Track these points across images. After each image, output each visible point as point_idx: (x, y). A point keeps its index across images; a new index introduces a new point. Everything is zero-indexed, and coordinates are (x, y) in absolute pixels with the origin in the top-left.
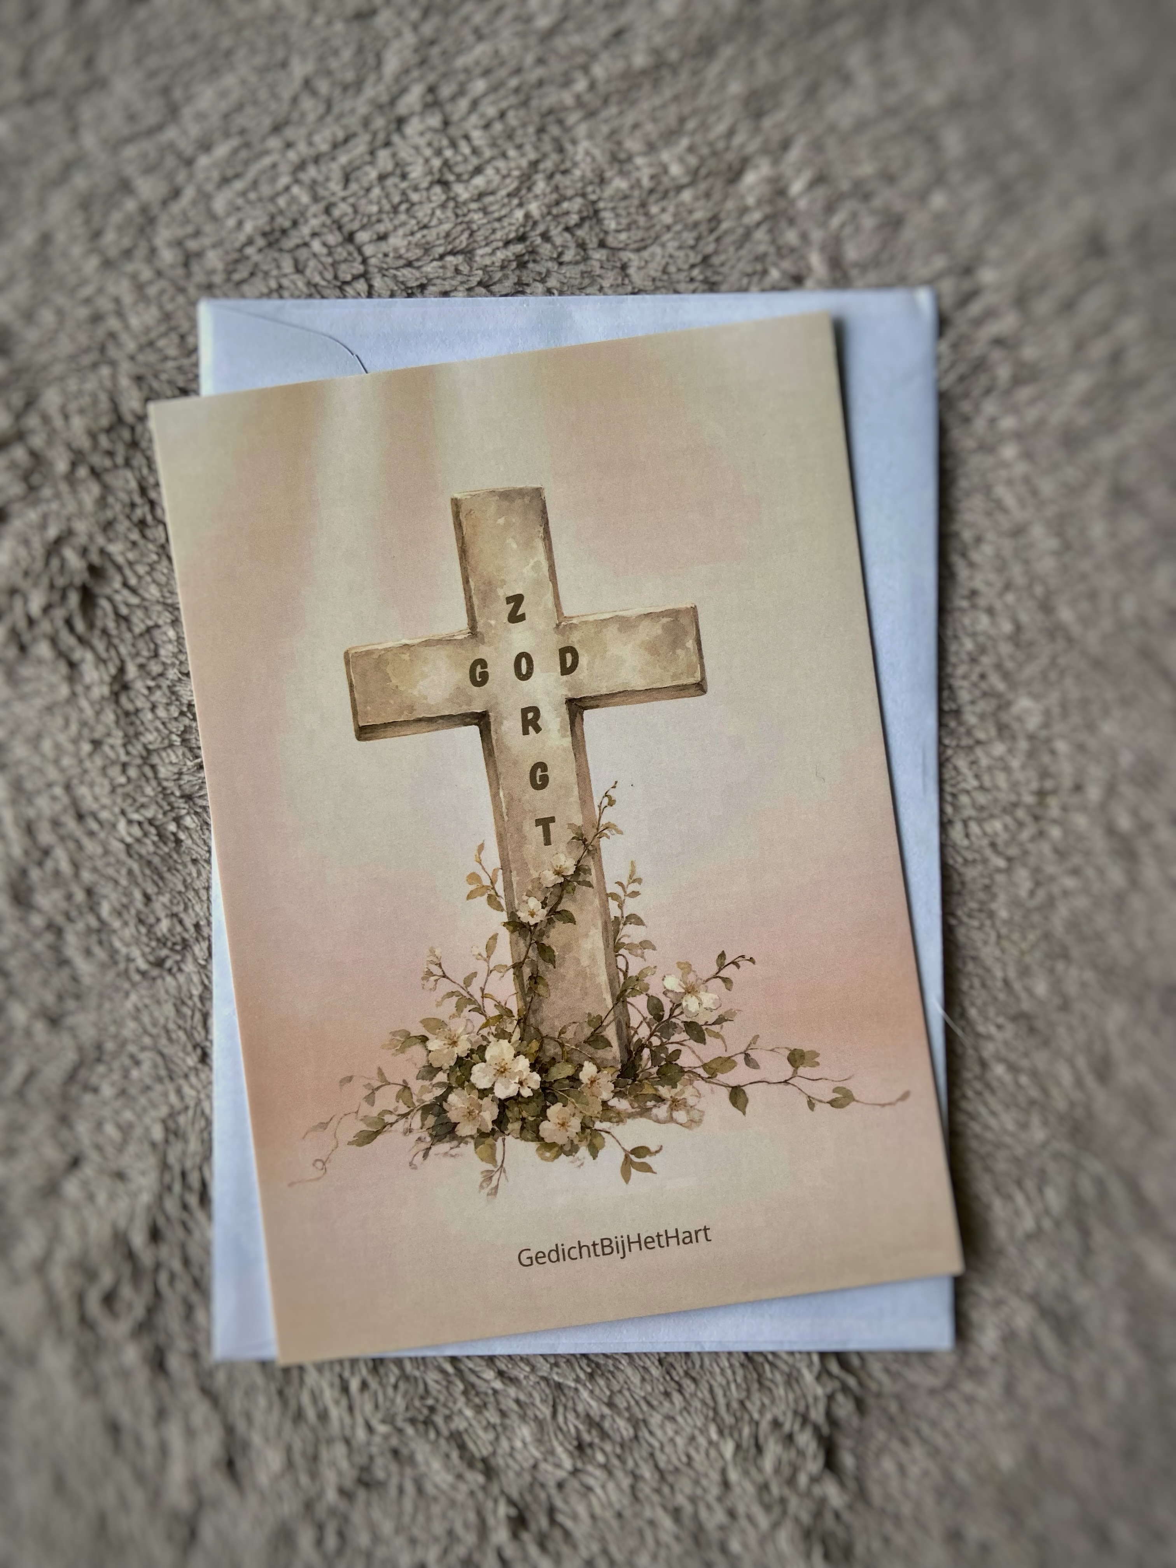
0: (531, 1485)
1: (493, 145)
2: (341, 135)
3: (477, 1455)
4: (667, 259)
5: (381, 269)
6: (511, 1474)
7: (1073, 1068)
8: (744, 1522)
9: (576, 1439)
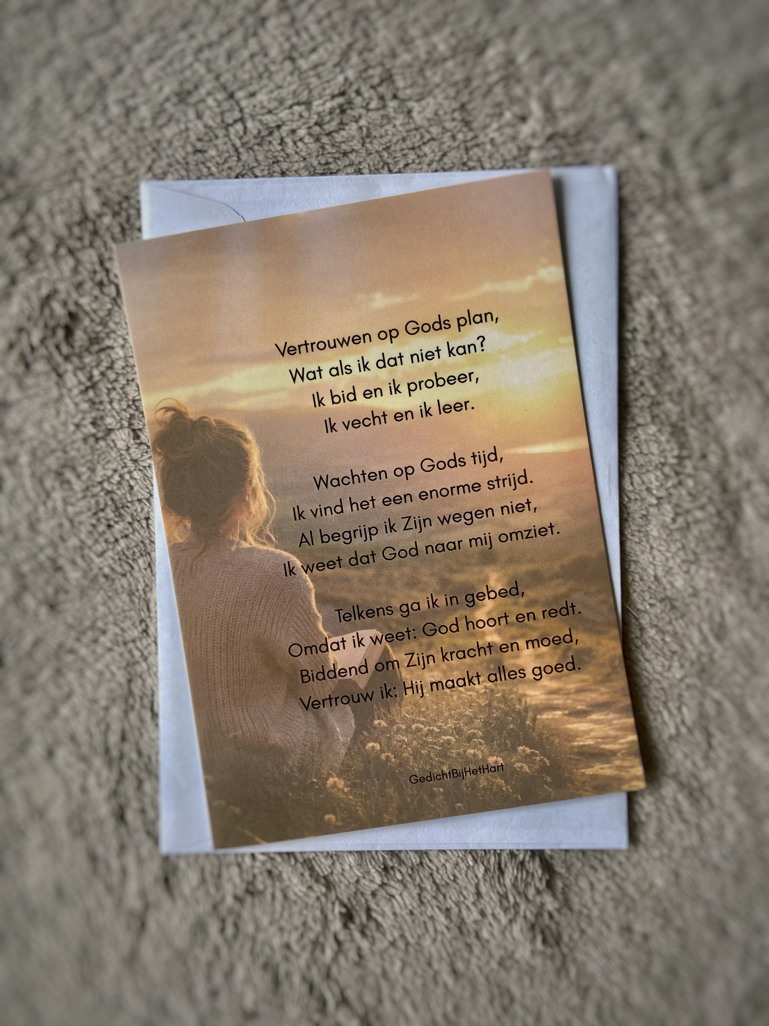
0: (355, 893)
1: (324, 32)
2: (225, 29)
3: (322, 874)
4: (437, 106)
5: (252, 116)
6: (343, 886)
7: (700, 631)
8: (491, 919)
9: (384, 864)
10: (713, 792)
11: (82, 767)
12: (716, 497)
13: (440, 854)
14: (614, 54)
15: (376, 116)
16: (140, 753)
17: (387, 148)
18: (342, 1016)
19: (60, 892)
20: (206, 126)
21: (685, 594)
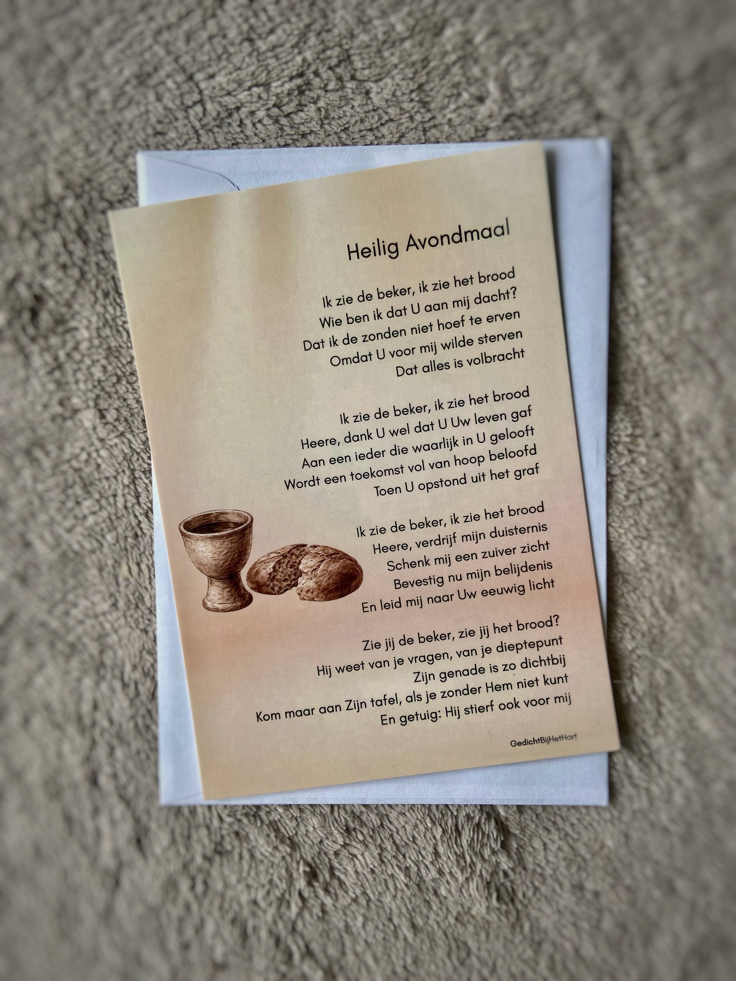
0: (319, 853)
1: (282, 14)
2: (184, 11)
3: (287, 836)
4: (395, 87)
5: (211, 98)
6: (307, 847)
7: (652, 604)
8: (448, 876)
9: (346, 826)
10: (663, 758)
11: (55, 734)
12: (668, 475)
13: (400, 817)
14: (572, 33)
15: (333, 97)
16: (111, 721)
17: (345, 130)
18: (307, 967)
19: (38, 852)
20: (166, 108)
21: (638, 569)
